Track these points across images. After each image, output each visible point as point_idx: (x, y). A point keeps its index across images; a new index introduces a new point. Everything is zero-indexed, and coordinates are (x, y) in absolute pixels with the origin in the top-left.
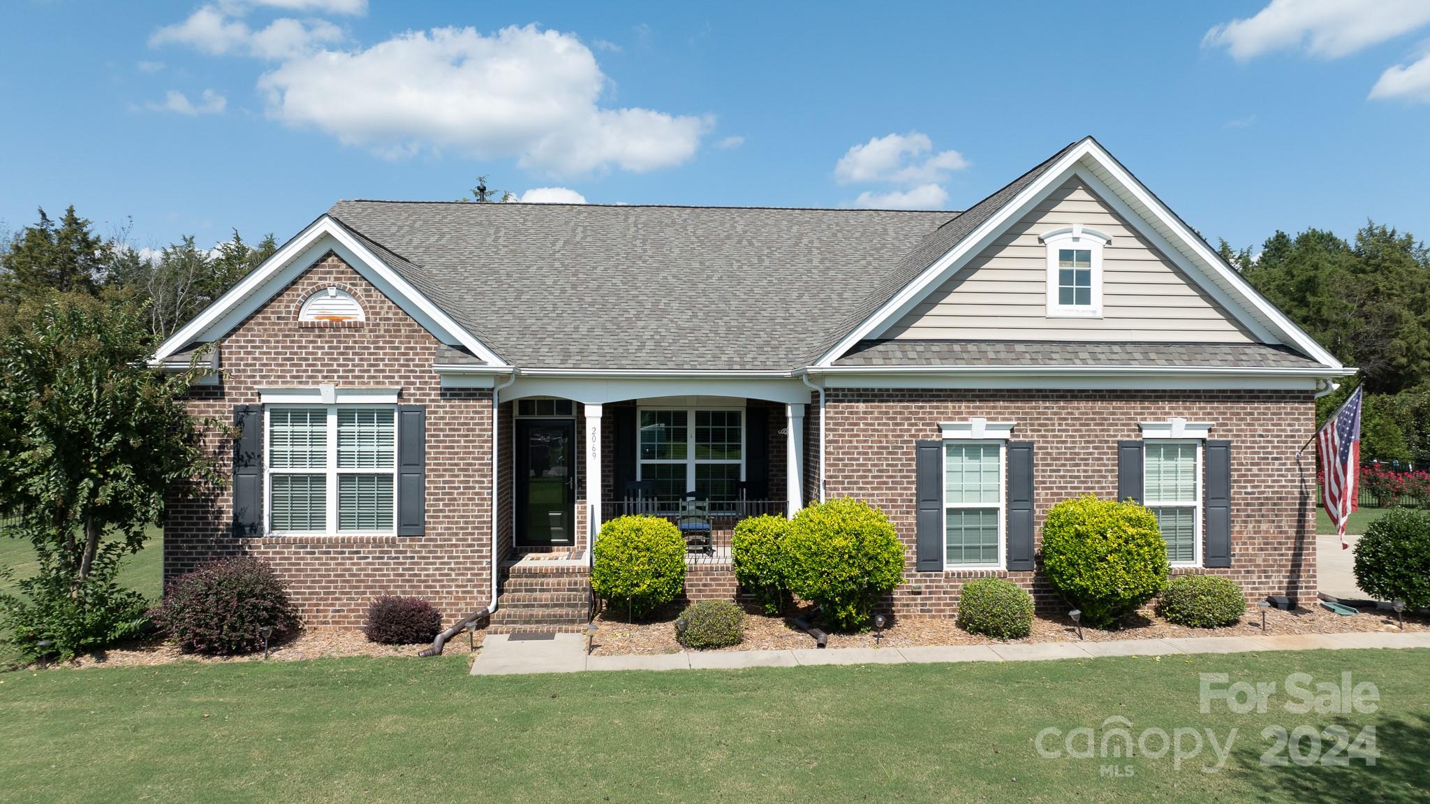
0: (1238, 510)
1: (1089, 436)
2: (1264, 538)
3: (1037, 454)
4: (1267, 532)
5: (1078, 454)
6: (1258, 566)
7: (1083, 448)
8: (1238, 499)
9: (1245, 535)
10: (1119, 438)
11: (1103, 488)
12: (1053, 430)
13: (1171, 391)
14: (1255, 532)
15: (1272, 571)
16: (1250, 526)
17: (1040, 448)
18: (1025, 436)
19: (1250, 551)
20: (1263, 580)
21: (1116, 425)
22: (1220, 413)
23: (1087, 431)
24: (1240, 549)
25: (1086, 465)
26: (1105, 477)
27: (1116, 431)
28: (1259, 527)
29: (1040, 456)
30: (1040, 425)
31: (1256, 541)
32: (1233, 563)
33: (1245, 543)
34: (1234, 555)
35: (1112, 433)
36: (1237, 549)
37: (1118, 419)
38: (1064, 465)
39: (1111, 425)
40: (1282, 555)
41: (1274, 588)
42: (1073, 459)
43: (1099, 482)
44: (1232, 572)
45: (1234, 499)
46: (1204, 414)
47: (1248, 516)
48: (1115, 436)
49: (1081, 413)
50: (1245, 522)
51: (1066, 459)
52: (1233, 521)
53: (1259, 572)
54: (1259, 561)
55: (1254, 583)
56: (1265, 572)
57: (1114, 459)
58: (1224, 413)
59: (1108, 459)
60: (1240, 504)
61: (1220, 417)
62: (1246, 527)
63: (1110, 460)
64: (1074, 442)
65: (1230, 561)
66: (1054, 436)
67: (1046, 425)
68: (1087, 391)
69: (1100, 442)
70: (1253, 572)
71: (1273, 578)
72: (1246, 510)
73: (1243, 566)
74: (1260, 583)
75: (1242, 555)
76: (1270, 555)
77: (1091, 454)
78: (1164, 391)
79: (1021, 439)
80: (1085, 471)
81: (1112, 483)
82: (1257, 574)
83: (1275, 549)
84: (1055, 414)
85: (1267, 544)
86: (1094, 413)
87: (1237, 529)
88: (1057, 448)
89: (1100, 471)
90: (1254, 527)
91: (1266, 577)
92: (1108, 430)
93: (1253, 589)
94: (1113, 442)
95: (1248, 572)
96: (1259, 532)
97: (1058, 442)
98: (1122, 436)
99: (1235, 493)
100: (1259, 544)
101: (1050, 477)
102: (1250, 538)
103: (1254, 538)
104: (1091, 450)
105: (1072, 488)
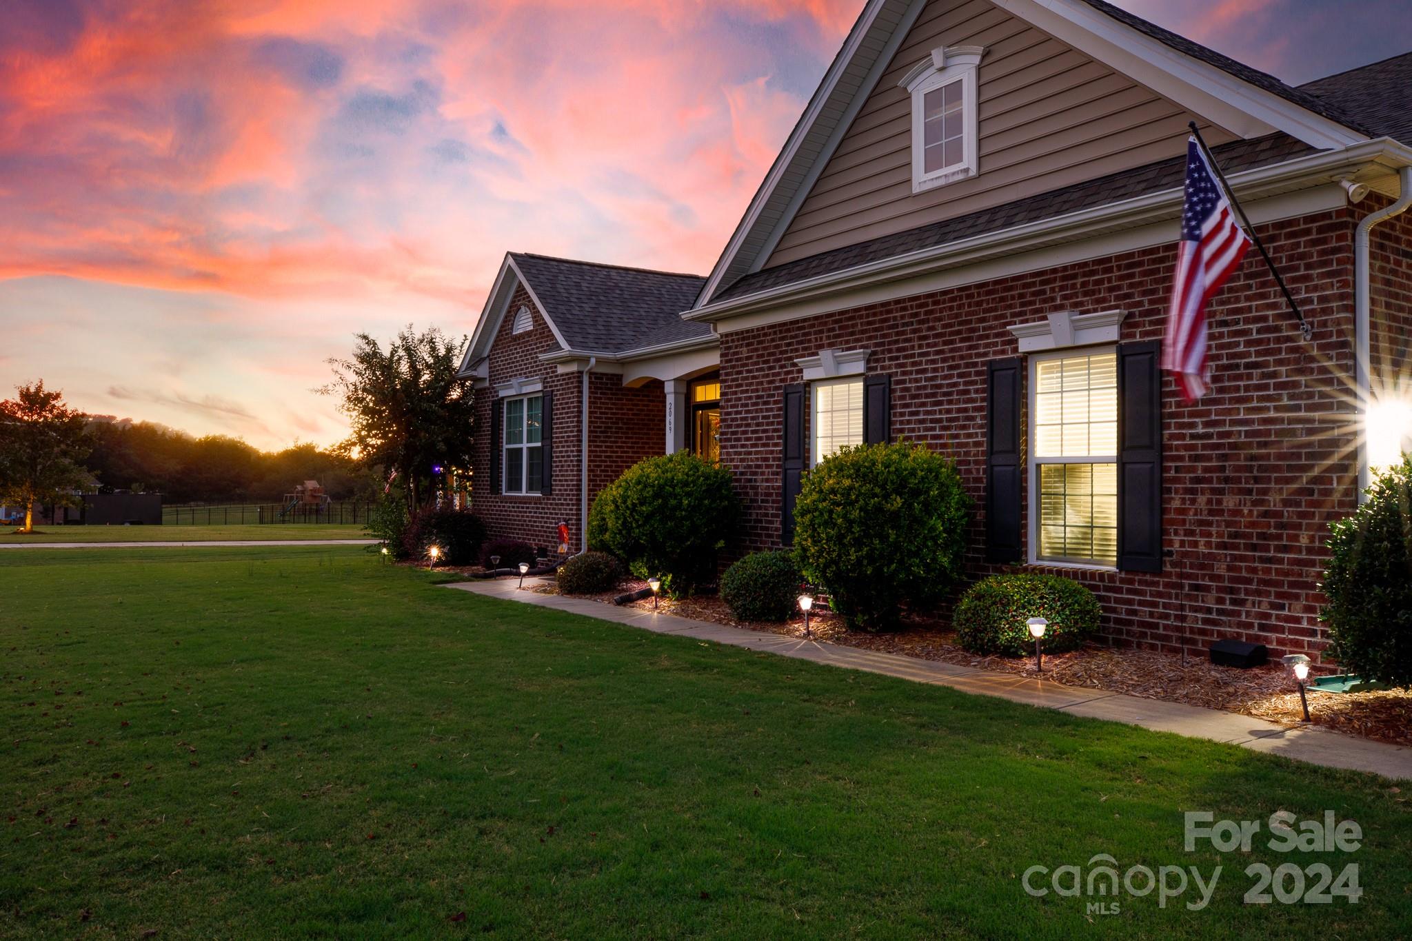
0: (1177, 469)
1: (953, 358)
2: (1228, 524)
3: (895, 390)
4: (1236, 512)
5: (940, 386)
6: (1219, 578)
7: (945, 377)
8: (1178, 448)
9: (1190, 517)
10: (991, 357)
11: (969, 436)
12: (913, 356)
13: (1065, 268)
14: (1211, 512)
15: (1247, 592)
16: (1202, 500)
17: (898, 382)
18: (883, 368)
19: (1202, 549)
20: (1228, 606)
21: (987, 337)
22: (1144, 293)
23: (952, 350)
24: (1182, 543)
25: (950, 402)
26: (973, 418)
27: (987, 345)
28: (1219, 502)
29: (898, 394)
30: (899, 350)
31: (1214, 529)
32: (1168, 568)
33: (1190, 533)
34: (1170, 554)
35: (982, 350)
36: (1176, 542)
37: (991, 328)
38: (923, 404)
39: (981, 338)
40: (1270, 560)
41: (1251, 626)
42: (934, 395)
43: (964, 427)
44: (1166, 585)
45: (1170, 448)
46: (1117, 298)
47: (1198, 480)
48: (985, 354)
49: (945, 326)
50: (1193, 491)
51: (927, 396)
52: (1169, 490)
53: (1219, 589)
54: (1221, 569)
55: (1209, 611)
56: (1232, 591)
57: (983, 391)
58: (1153, 292)
59: (977, 391)
60: (1181, 458)
61: (1146, 299)
62: (1193, 501)
63: (977, 394)
64: (935, 370)
65: (1162, 563)
66: (914, 364)
67: (904, 349)
68: (951, 291)
69: (967, 365)
70: (1207, 589)
71: (1248, 607)
72: (1193, 469)
73: (1189, 576)
74: (1220, 612)
75: (1185, 554)
76: (1242, 558)
77: (955, 385)
78: (1054, 271)
79: (879, 372)
80: (948, 411)
81: (981, 427)
82: (1214, 594)
83: (1254, 547)
84: (914, 331)
85: (1236, 535)
86: (960, 324)
87: (1176, 504)
88: (916, 381)
89: (966, 410)
90: (1209, 502)
91: (1234, 602)
92: (976, 347)
93: (1205, 621)
94: (983, 364)
95: (1197, 588)
96: (1220, 512)
97: (918, 372)
98: (995, 353)
99: (1172, 437)
100: (1220, 535)
101: (909, 422)
102: (1201, 523)
103: (1210, 524)
104: (955, 380)
105: (934, 437)
